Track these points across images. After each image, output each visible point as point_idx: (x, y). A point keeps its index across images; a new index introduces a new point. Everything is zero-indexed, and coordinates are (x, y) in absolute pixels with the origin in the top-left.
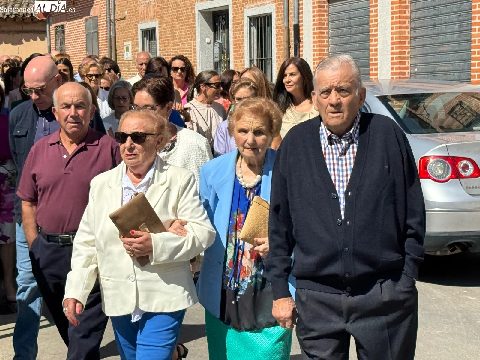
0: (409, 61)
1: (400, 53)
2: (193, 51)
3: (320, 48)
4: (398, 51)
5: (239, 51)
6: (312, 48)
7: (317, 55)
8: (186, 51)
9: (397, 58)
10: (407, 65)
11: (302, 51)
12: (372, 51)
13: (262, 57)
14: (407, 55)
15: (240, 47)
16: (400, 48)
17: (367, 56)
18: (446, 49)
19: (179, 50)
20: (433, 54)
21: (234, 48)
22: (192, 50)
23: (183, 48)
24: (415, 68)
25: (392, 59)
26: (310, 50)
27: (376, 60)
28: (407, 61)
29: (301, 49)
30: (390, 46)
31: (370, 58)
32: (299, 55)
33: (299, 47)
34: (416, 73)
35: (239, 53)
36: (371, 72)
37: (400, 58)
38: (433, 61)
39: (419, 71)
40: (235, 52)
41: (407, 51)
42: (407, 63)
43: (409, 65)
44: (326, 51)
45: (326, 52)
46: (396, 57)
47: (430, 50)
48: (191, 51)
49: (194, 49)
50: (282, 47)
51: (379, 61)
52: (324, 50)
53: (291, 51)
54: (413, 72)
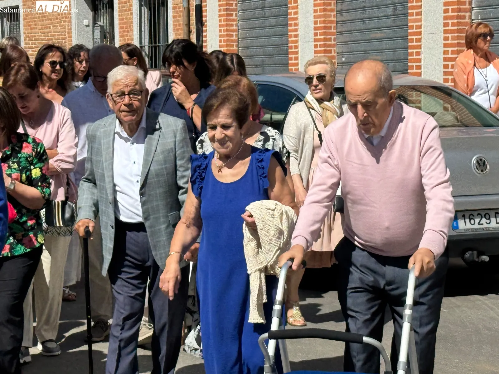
0: (335, 49)
1: (325, 40)
2: (67, 36)
3: (228, 33)
4: (322, 37)
5: (127, 35)
6: (218, 33)
7: (224, 41)
8: (58, 35)
9: (321, 46)
10: (333, 54)
11: (206, 36)
12: (291, 37)
13: (155, 43)
14: (333, 42)
15: (128, 31)
16: (325, 33)
17: (285, 42)
18: (379, 35)
19: (49, 34)
20: (365, 41)
21: (120, 32)
22: (67, 33)
23: (54, 32)
24: (343, 57)
25: (316, 46)
26: (216, 36)
27: (296, 47)
28: (333, 49)
29: (204, 34)
30: (313, 32)
31: (289, 45)
32: (202, 41)
33: (202, 32)
34: (343, 63)
35: (126, 38)
36: (290, 62)
37: (325, 45)
38: (363, 49)
39: (347, 61)
40: (121, 36)
41: (333, 37)
42: (333, 52)
43: (336, 54)
44: (234, 36)
45: (234, 38)
46: (320, 44)
47: (359, 36)
48: (65, 35)
49: (68, 33)
50: (180, 31)
51: (300, 50)
52: (232, 36)
53: (191, 36)
54: (340, 61)
